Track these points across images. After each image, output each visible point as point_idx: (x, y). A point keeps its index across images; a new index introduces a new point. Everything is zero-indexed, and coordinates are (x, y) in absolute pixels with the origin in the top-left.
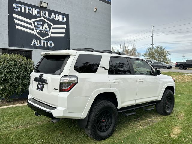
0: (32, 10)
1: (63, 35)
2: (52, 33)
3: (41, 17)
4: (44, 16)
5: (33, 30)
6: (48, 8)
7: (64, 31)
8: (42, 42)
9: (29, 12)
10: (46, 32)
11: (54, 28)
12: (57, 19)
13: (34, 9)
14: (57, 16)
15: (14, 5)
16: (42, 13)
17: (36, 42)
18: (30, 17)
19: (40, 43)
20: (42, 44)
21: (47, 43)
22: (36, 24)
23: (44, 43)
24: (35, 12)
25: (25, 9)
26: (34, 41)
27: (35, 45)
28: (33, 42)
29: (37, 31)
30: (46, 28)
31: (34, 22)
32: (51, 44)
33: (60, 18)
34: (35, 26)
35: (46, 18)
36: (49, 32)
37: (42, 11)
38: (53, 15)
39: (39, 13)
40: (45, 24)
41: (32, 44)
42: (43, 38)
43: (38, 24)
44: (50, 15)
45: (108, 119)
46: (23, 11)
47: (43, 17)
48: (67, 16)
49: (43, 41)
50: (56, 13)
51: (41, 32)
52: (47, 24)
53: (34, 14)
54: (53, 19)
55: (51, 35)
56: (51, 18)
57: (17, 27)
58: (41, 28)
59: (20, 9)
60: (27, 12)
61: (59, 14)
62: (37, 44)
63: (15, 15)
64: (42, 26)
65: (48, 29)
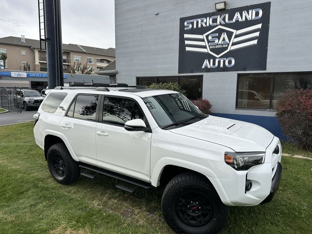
0: (205, 21)
1: (255, 42)
2: (233, 44)
3: (217, 26)
4: (223, 22)
5: (205, 47)
6: (228, 8)
7: (257, 34)
8: (217, 61)
9: (202, 25)
10: (224, 46)
11: (236, 36)
12: (244, 19)
13: (208, 19)
14: (245, 14)
15: (186, 24)
16: (219, 19)
17: (208, 64)
19: (214, 64)
20: (217, 64)
21: (224, 62)
22: (210, 38)
23: (219, 62)
24: (209, 21)
25: (197, 22)
26: (206, 62)
27: (206, 67)
28: (204, 64)
29: (211, 47)
30: (224, 40)
32: (230, 62)
33: (251, 15)
34: (209, 42)
35: (226, 25)
36: (228, 44)
37: (219, 17)
38: (237, 15)
39: (215, 21)
41: (203, 67)
42: (218, 55)
43: (212, 38)
46: (195, 26)
47: (221, 24)
48: (266, 6)
49: (218, 59)
50: (241, 10)
51: (217, 47)
53: (208, 25)
54: (237, 21)
55: (231, 48)
56: (234, 20)
57: (188, 49)
58: (217, 41)
59: (191, 26)
60: (200, 26)
61: (247, 9)
62: (209, 66)
63: (186, 36)
64: (219, 38)
65: (227, 40)
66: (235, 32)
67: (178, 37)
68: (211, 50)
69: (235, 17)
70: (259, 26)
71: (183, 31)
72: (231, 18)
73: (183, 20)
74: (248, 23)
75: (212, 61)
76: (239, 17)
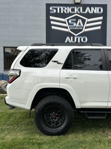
0: (66, 9)
1: (99, 28)
2: (86, 28)
3: (75, 14)
4: (79, 12)
5: (67, 28)
6: (82, 3)
7: (100, 23)
9: (64, 12)
10: (80, 28)
11: (88, 23)
12: (92, 12)
13: (68, 8)
14: (92, 9)
15: (51, 8)
16: (76, 10)
17: (69, 40)
18: (64, 15)
19: (74, 40)
20: (75, 40)
21: (80, 39)
22: (70, 21)
23: (77, 39)
24: (69, 10)
25: (60, 9)
26: (68, 38)
27: (68, 42)
29: (71, 28)
30: (80, 24)
31: (68, 20)
32: (84, 40)
33: (96, 10)
34: (69, 24)
35: (81, 14)
36: (83, 27)
38: (88, 9)
39: (73, 10)
40: (79, 20)
41: (66, 41)
42: (76, 34)
43: (72, 21)
44: (84, 10)
45: (61, 117)
46: (58, 12)
47: (77, 13)
48: (105, 7)
49: (76, 37)
50: (90, 6)
51: (75, 28)
52: (81, 20)
53: (68, 12)
54: (88, 13)
55: (85, 30)
56: (86, 12)
58: (75, 24)
59: (55, 11)
60: (62, 12)
61: (95, 6)
62: (70, 42)
63: (51, 18)
64: (76, 22)
65: (82, 24)
66: (87, 20)
67: (45, 18)
68: (71, 30)
70: (101, 18)
71: (48, 14)
73: (48, 6)
74: (94, 15)
75: (72, 38)
76: (89, 10)
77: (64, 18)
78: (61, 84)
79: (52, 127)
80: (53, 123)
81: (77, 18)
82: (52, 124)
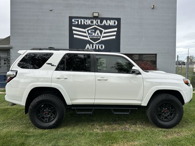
0: (86, 21)
1: (114, 37)
2: (103, 37)
3: (94, 25)
4: (97, 24)
5: (87, 37)
6: (100, 17)
7: (115, 33)
8: (94, 45)
9: (84, 23)
10: (98, 37)
11: (105, 33)
12: (108, 24)
13: (88, 20)
14: (108, 21)
15: (73, 20)
16: (95, 22)
17: (89, 47)
18: (84, 27)
19: (93, 47)
20: (94, 47)
21: (99, 46)
22: (90, 32)
23: (96, 46)
24: (89, 22)
25: (81, 21)
26: (88, 46)
27: (88, 49)
28: (87, 47)
29: (90, 37)
30: (98, 34)
31: (88, 31)
32: (102, 47)
33: (112, 23)
34: (89, 34)
35: (98, 26)
36: (100, 37)
37: (94, 21)
38: (104, 21)
39: (92, 22)
40: (97, 31)
41: (86, 48)
42: (95, 42)
43: (91, 32)
45: (53, 113)
46: (80, 23)
47: (96, 25)
48: (119, 20)
50: (107, 19)
51: (94, 37)
52: (99, 31)
53: (88, 24)
54: (105, 25)
55: (102, 39)
56: (103, 24)
57: (75, 36)
58: (94, 34)
59: (77, 23)
60: (83, 23)
61: (110, 19)
62: (90, 48)
63: (73, 28)
64: (95, 32)
65: (100, 34)
66: (104, 31)
67: (68, 28)
68: (91, 39)
69: (104, 22)
70: (116, 29)
71: (71, 25)
72: (101, 22)
73: (71, 18)
74: (110, 27)
75: (91, 45)
76: (106, 23)
77: (85, 29)
78: (52, 84)
79: (45, 121)
80: (47, 118)
81: (96, 29)
82: (45, 119)
